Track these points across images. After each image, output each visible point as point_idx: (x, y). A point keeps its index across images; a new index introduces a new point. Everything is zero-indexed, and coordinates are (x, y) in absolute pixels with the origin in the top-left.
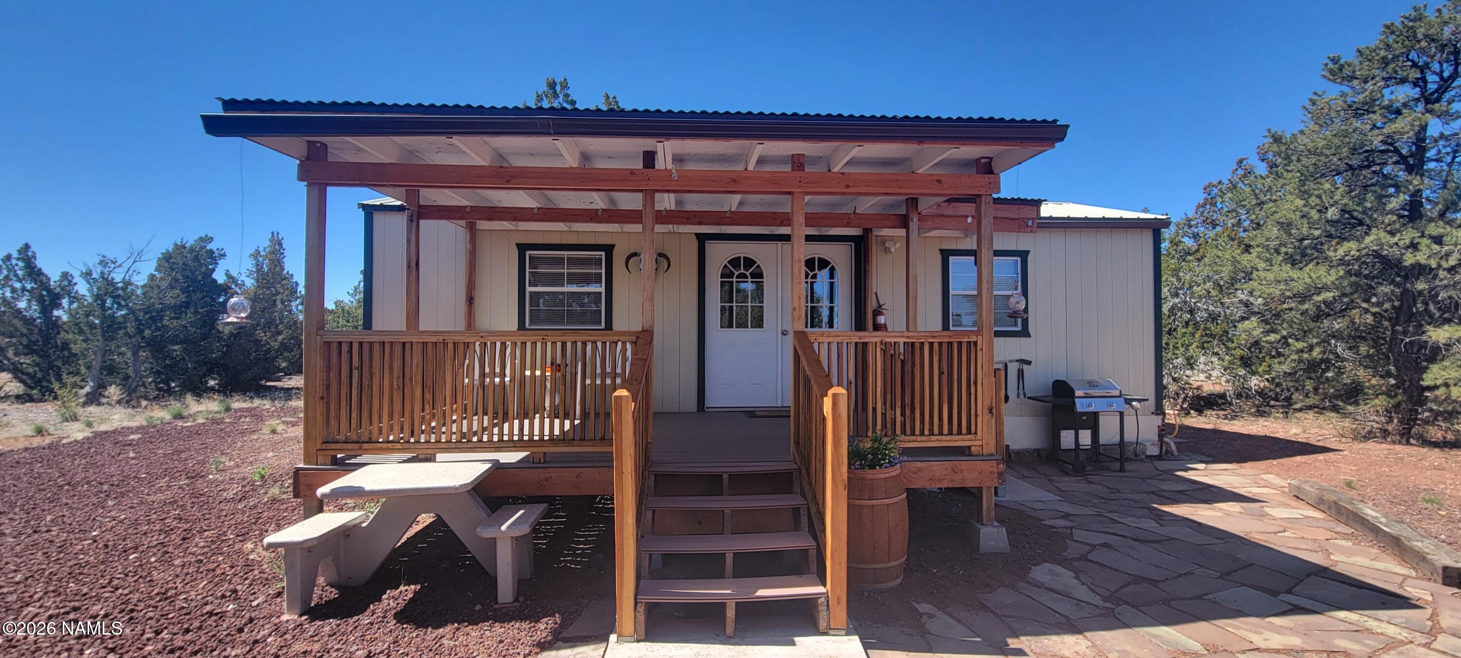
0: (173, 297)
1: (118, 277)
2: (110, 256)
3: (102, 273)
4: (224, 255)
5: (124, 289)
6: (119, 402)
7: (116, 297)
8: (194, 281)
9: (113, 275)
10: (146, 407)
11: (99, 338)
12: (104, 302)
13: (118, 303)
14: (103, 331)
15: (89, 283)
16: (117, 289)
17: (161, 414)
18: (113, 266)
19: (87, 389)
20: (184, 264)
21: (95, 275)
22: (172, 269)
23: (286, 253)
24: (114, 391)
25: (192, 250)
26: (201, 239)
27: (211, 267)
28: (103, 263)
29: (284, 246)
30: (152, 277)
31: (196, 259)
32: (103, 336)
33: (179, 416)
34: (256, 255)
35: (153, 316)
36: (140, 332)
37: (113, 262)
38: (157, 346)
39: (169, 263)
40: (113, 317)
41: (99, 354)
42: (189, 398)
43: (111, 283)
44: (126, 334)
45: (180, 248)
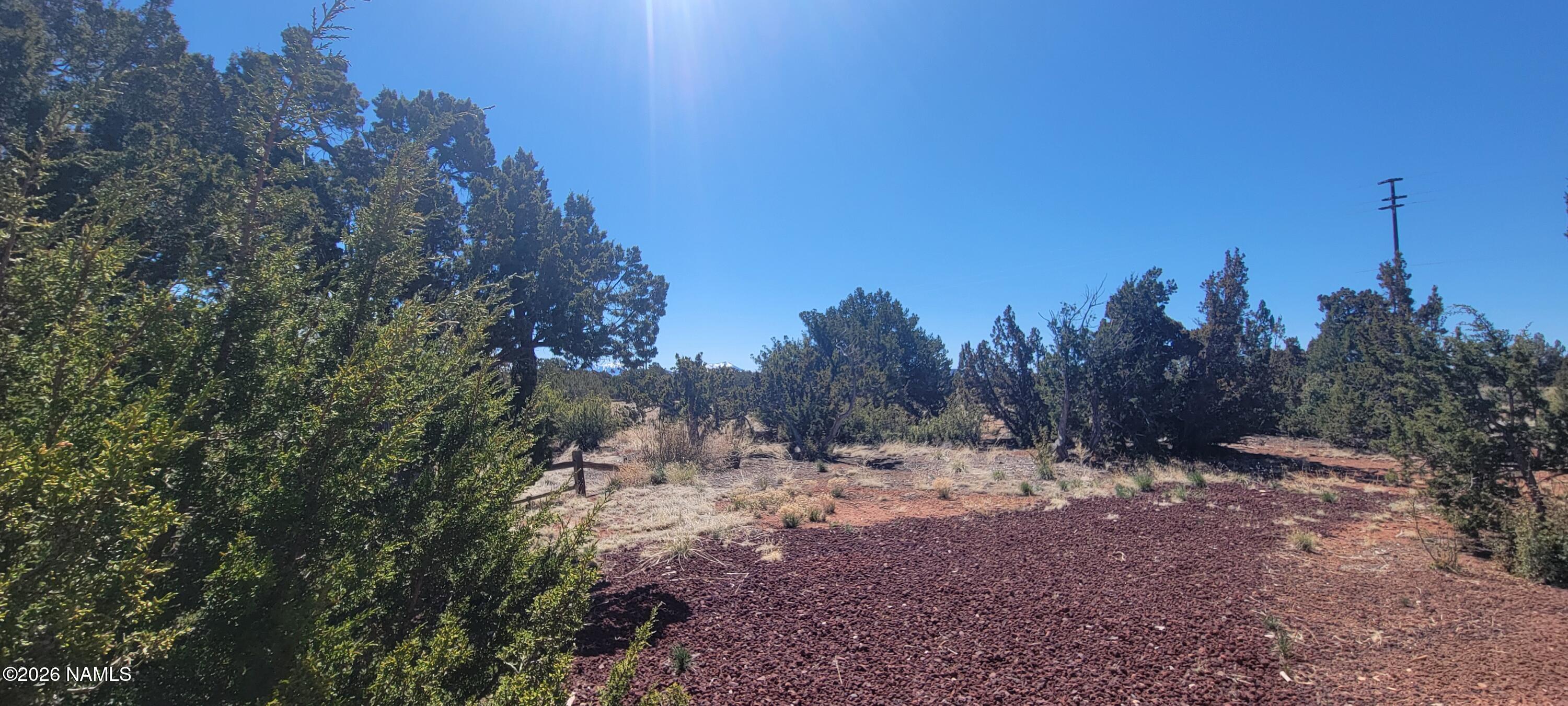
0: (1126, 342)
1: (1077, 325)
2: (1070, 303)
3: (1065, 322)
4: (1175, 288)
5: (1083, 337)
6: (1086, 461)
7: (1076, 347)
8: (1144, 322)
9: (1073, 322)
10: (1110, 469)
11: (1065, 389)
12: (1067, 351)
13: (1079, 354)
14: (1067, 382)
15: (1054, 332)
16: (1077, 337)
17: (1129, 483)
18: (1073, 313)
19: (1057, 443)
20: (1134, 304)
21: (1059, 325)
22: (1125, 310)
23: (1248, 273)
24: (1079, 450)
25: (1141, 286)
26: (1150, 273)
27: (1159, 305)
28: (1064, 311)
29: (1246, 265)
30: (1103, 323)
31: (1147, 295)
32: (1068, 387)
33: (1147, 488)
34: (1209, 283)
35: (1108, 363)
36: (1098, 382)
37: (1072, 309)
38: (1114, 397)
39: (1121, 304)
40: (1076, 367)
41: (1065, 406)
42: (1152, 464)
43: (1071, 331)
44: (1087, 385)
45: (1128, 286)
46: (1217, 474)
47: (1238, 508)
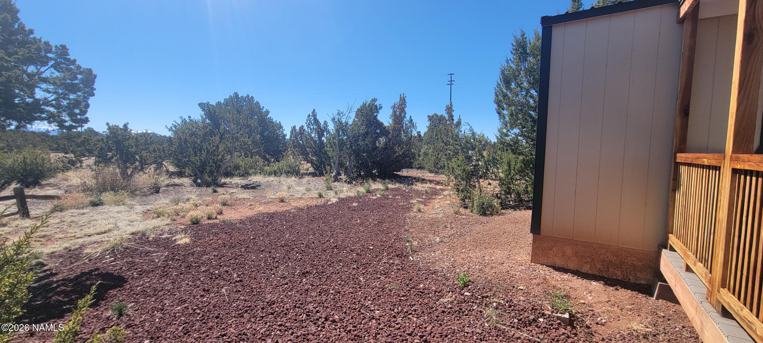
0: (363, 129)
1: (344, 121)
2: (341, 110)
3: (338, 119)
4: (381, 107)
5: (346, 126)
6: (345, 181)
7: (343, 130)
8: (370, 121)
9: (342, 119)
10: (355, 185)
11: (338, 150)
12: (339, 133)
13: (344, 134)
14: (339, 146)
15: (334, 123)
16: (343, 126)
17: (362, 189)
18: (342, 115)
19: (334, 174)
20: (366, 113)
21: (336, 120)
22: (363, 116)
23: (407, 104)
24: (343, 177)
25: (369, 105)
26: (373, 100)
27: (375, 114)
28: (339, 114)
30: (354, 121)
31: (371, 110)
32: (339, 148)
33: (368, 191)
34: (394, 107)
35: (356, 138)
36: (351, 146)
37: (342, 113)
38: (357, 153)
39: (361, 112)
40: (342, 139)
41: (338, 157)
42: (370, 181)
43: (341, 123)
44: (347, 148)
45: (364, 105)
46: (393, 184)
47: (399, 197)
